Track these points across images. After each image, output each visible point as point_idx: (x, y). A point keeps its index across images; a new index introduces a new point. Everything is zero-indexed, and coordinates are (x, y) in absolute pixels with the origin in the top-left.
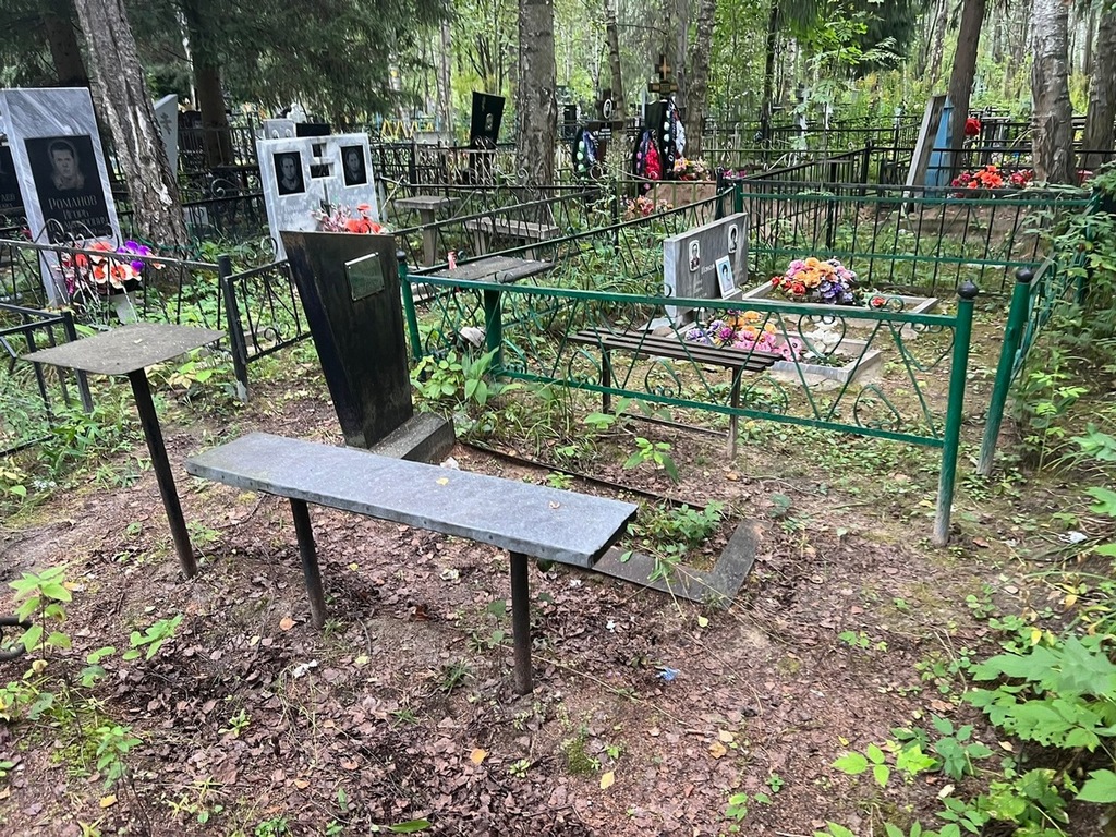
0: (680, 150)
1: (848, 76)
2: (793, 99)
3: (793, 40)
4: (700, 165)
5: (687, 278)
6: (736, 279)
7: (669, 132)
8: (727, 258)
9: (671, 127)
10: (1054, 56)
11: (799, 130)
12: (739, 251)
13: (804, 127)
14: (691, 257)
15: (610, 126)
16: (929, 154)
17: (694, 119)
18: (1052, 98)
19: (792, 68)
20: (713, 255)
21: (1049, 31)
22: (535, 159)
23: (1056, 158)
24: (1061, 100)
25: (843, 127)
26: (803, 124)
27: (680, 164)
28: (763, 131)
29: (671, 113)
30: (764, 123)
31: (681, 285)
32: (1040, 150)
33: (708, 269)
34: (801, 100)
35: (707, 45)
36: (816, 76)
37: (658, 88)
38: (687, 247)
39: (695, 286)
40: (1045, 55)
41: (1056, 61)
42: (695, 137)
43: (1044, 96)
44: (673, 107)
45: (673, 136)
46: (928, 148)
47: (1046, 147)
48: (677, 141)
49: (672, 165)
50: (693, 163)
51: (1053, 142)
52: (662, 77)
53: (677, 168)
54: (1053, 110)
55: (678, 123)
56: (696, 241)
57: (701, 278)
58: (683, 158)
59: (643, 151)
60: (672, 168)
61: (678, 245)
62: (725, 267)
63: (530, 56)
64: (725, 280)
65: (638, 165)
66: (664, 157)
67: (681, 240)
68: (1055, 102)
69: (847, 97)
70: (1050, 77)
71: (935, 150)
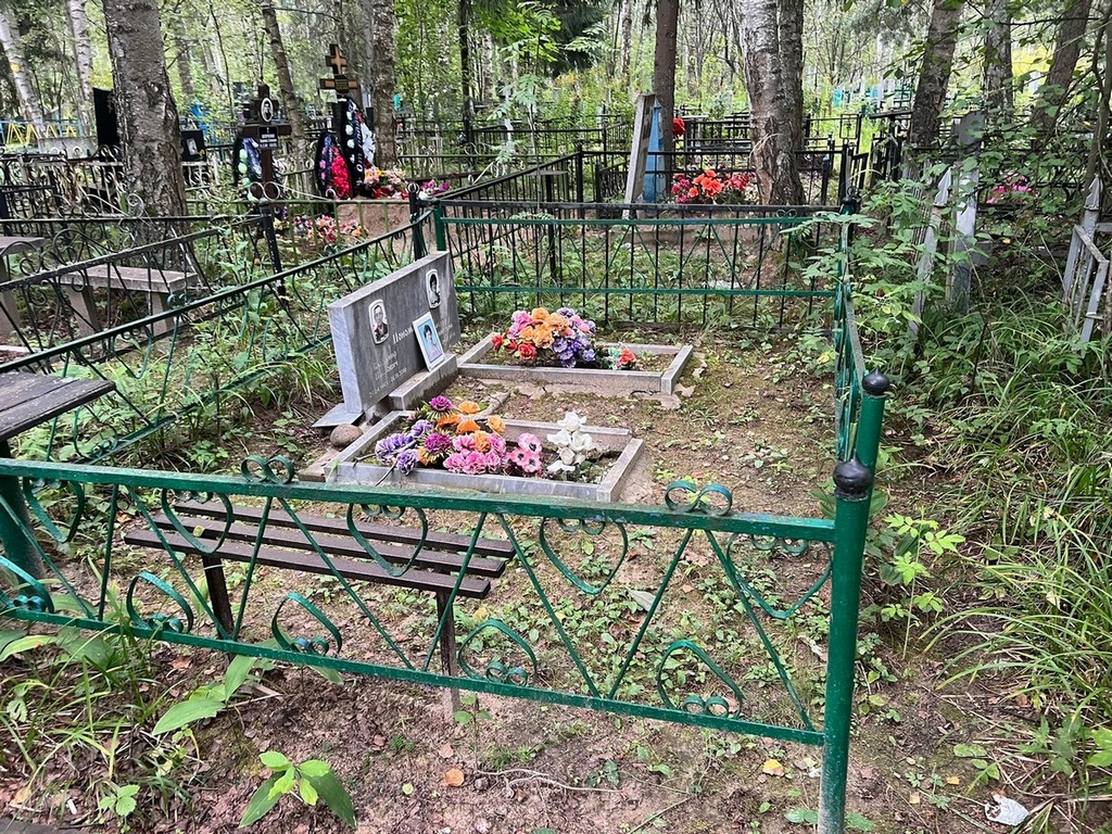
0: (370, 158)
1: (546, 75)
2: (495, 97)
3: (488, 37)
4: (396, 174)
5: (372, 354)
6: (446, 340)
7: (353, 136)
8: (428, 315)
9: (354, 131)
10: (767, 50)
11: (505, 131)
12: (444, 304)
13: (510, 128)
14: (374, 325)
15: (273, 130)
16: (645, 158)
17: (385, 121)
18: (768, 97)
19: (491, 65)
20: (407, 315)
21: (759, 22)
22: (152, 181)
23: (779, 163)
24: (777, 98)
25: (550, 128)
26: (508, 124)
27: (371, 175)
28: (466, 132)
29: (353, 115)
30: (467, 123)
31: (363, 367)
32: (762, 154)
33: (402, 335)
34: (503, 98)
35: (389, 35)
36: (515, 74)
37: (332, 84)
38: (365, 312)
39: (386, 362)
40: (757, 49)
41: (769, 55)
42: (389, 141)
43: (760, 94)
44: (355, 107)
45: (359, 141)
46: (644, 152)
47: (768, 151)
48: (364, 148)
49: (362, 176)
50: (388, 172)
51: (775, 145)
52: (335, 71)
53: (368, 179)
54: (771, 110)
55: (363, 126)
56: (379, 301)
57: (394, 348)
58: (374, 167)
59: (327, 160)
60: (363, 180)
61: (351, 312)
62: (427, 328)
63: (124, 38)
64: (430, 346)
65: (323, 176)
66: (351, 167)
67: (354, 304)
68: (773, 102)
69: (548, 95)
70: (765, 73)
71: (650, 153)
